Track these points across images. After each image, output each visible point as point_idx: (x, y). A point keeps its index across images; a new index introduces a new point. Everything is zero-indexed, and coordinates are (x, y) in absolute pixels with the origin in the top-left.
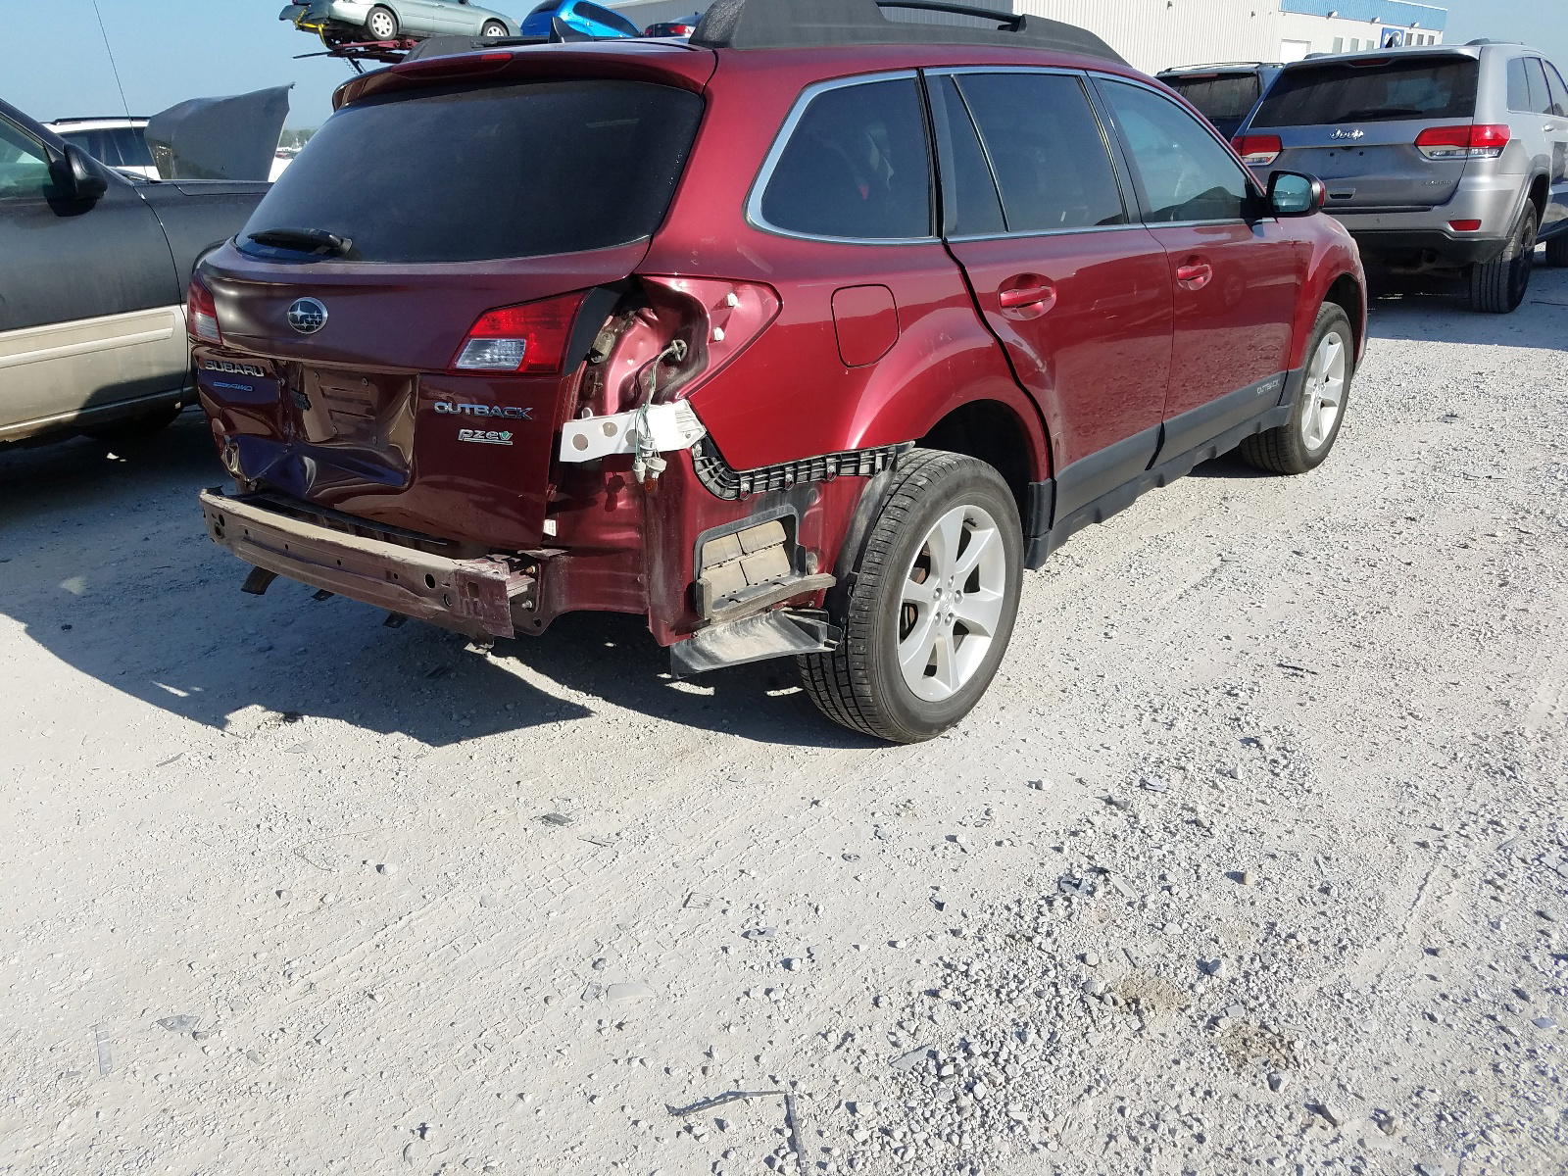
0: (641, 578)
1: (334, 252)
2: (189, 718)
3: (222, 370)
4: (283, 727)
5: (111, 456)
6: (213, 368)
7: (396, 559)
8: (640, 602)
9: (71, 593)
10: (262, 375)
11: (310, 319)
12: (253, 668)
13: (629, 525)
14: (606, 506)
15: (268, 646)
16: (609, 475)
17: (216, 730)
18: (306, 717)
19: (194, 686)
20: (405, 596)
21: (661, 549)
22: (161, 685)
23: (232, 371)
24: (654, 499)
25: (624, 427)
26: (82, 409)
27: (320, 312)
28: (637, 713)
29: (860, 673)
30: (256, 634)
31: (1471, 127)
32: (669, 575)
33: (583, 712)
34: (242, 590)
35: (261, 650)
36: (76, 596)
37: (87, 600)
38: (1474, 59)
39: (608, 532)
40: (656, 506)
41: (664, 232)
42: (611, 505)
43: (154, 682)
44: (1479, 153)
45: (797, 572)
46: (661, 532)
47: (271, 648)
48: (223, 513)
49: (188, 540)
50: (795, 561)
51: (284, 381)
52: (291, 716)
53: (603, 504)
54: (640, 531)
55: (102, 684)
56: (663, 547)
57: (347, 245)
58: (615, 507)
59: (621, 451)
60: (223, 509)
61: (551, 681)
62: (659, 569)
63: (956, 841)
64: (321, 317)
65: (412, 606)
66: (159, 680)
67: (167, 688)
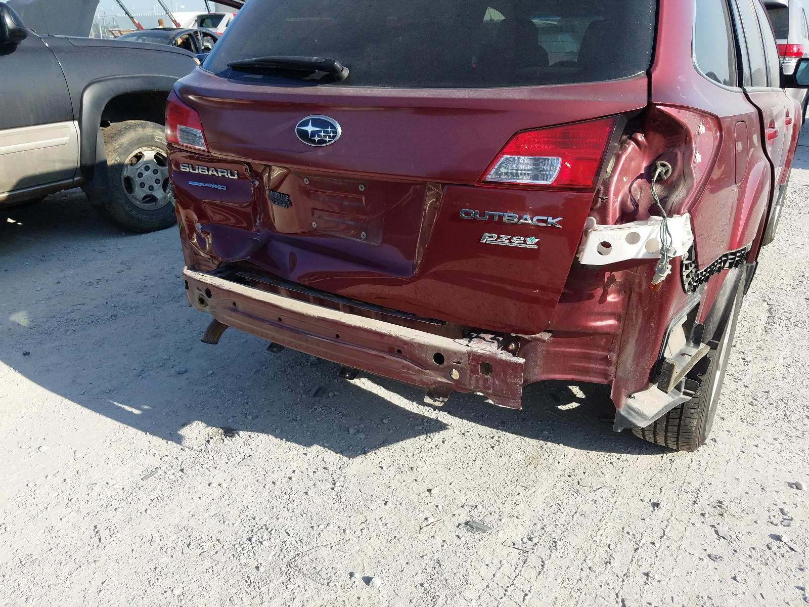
0: (613, 356)
1: (332, 77)
2: (150, 434)
3: (197, 172)
4: (226, 441)
5: (10, 220)
6: (188, 170)
7: (404, 338)
8: (606, 375)
9: (19, 325)
10: (236, 177)
11: (322, 134)
12: (180, 389)
13: (612, 315)
14: (600, 300)
15: (184, 369)
16: (607, 275)
17: (175, 445)
18: (241, 433)
19: (144, 405)
20: (409, 368)
21: (636, 335)
22: (116, 403)
23: (207, 173)
24: (640, 295)
25: (647, 236)
26: (10, 191)
27: (333, 127)
28: (479, 426)
29: (693, 411)
30: (169, 359)
31: (787, 45)
32: (639, 355)
33: (442, 427)
34: (201, 341)
35: (180, 373)
36: (24, 327)
37: (33, 331)
38: (787, 7)
39: (595, 321)
40: (640, 299)
41: (657, 69)
42: (603, 299)
43: (110, 401)
44: (789, 60)
45: (692, 344)
46: (640, 321)
47: (186, 371)
48: (211, 288)
49: (89, 283)
50: (691, 336)
51: (257, 183)
52: (229, 432)
53: (598, 298)
54: (619, 320)
55: (71, 402)
56: (640, 332)
57: (346, 73)
58: (605, 300)
59: (640, 257)
60: (211, 285)
61: (402, 398)
62: (630, 349)
63: (781, 541)
64: (335, 132)
65: (414, 377)
66: (112, 398)
67: (123, 406)
